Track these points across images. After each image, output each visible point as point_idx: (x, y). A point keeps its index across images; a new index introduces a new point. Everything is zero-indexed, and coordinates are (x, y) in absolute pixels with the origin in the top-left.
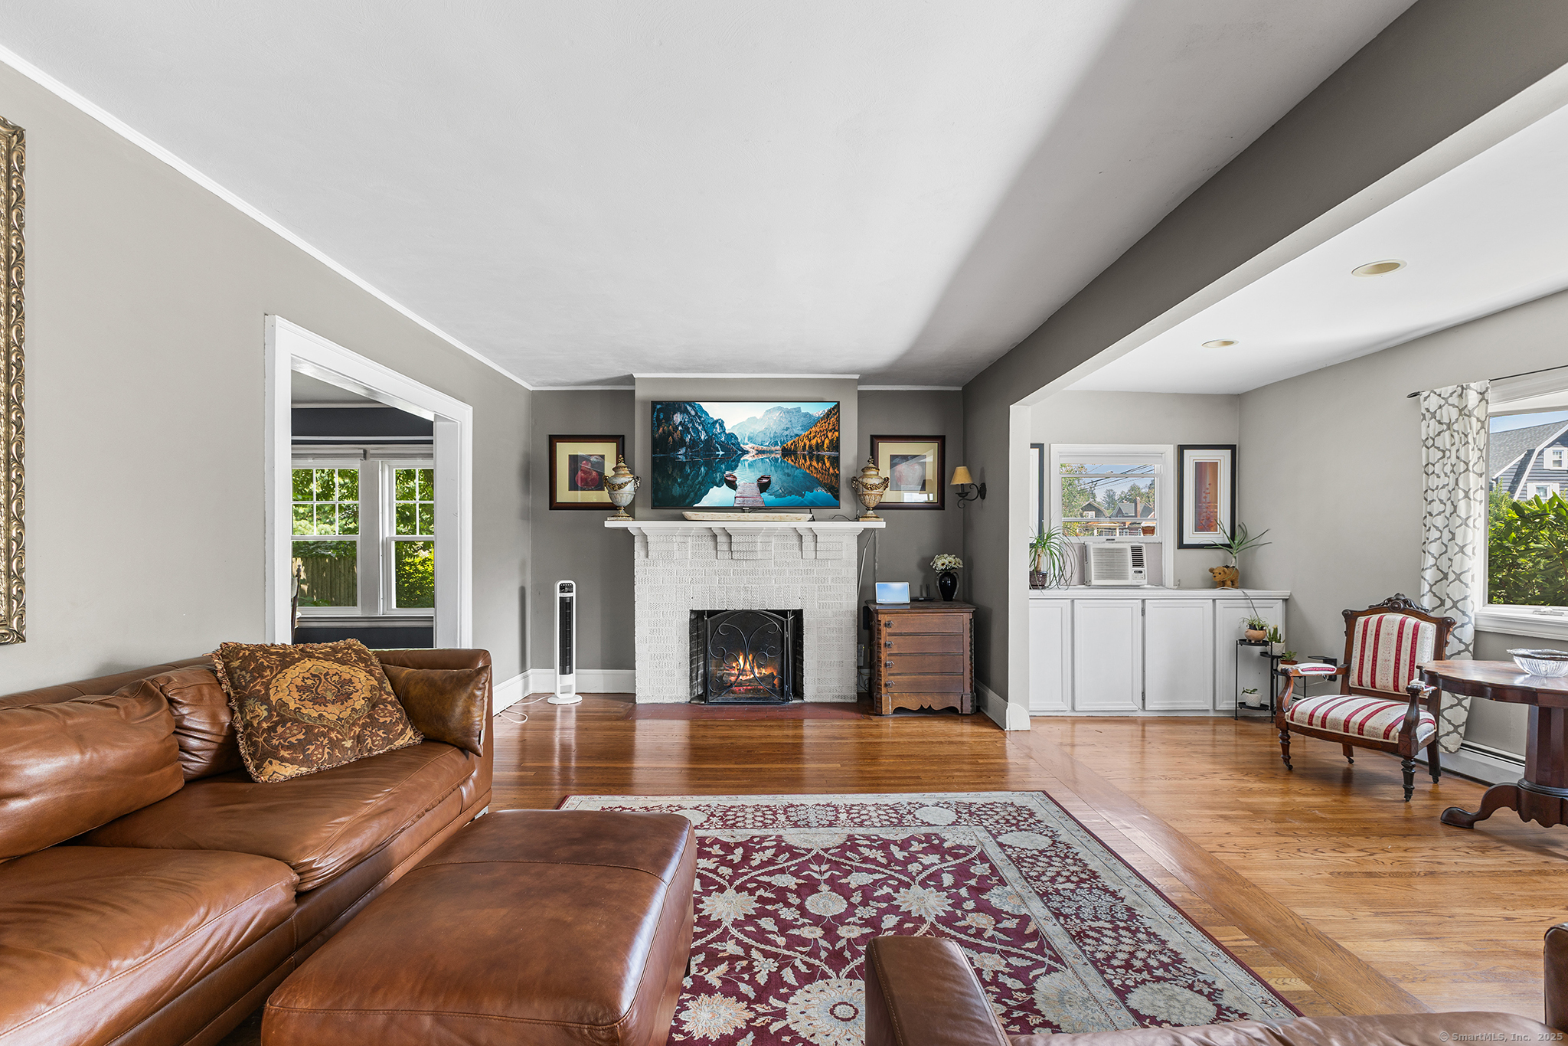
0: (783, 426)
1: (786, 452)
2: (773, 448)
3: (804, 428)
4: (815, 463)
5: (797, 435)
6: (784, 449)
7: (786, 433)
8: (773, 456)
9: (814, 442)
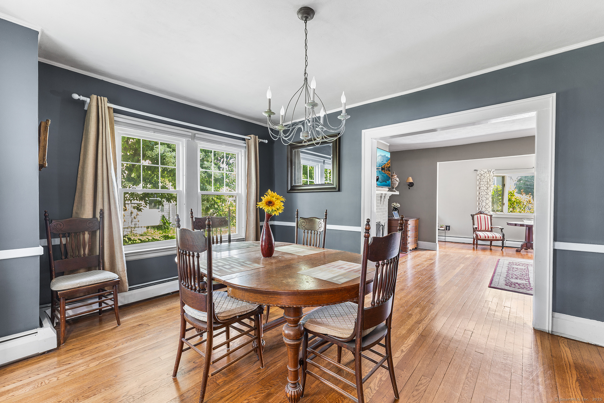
0: (382, 161)
1: (383, 169)
2: (379, 168)
3: (387, 161)
4: (389, 172)
5: (385, 163)
6: (382, 168)
7: (382, 163)
8: (379, 170)
9: (389, 165)
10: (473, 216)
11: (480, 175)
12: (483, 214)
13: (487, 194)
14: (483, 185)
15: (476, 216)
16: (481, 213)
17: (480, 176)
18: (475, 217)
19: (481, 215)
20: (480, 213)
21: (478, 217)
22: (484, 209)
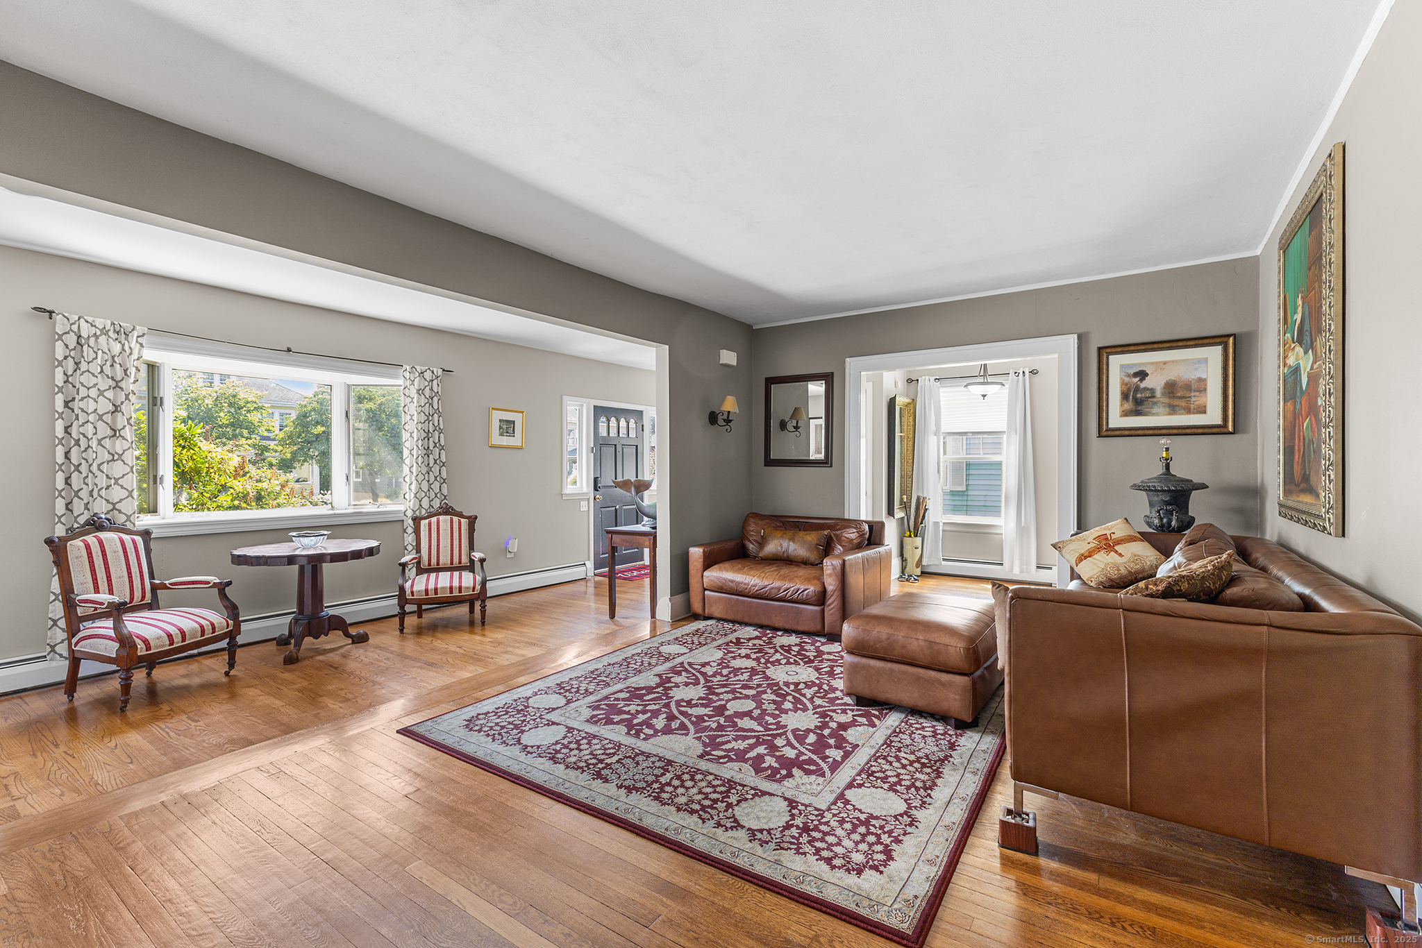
10: (58, 549)
11: (71, 340)
12: (110, 530)
13: (115, 433)
14: (93, 393)
15: (78, 543)
16: (101, 528)
17: (72, 344)
18: (76, 548)
19: (103, 535)
20: (95, 525)
21: (88, 547)
22: (100, 508)
